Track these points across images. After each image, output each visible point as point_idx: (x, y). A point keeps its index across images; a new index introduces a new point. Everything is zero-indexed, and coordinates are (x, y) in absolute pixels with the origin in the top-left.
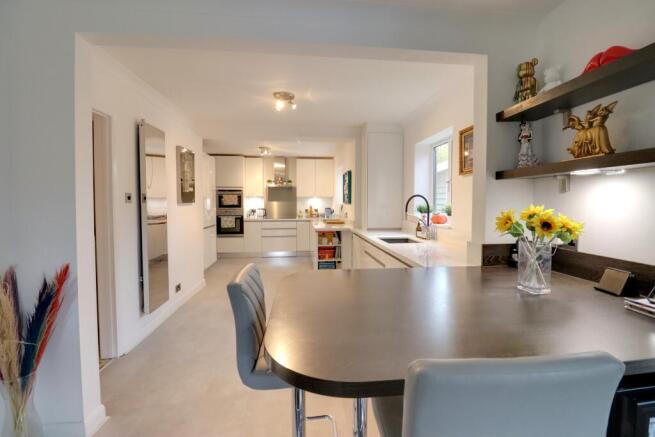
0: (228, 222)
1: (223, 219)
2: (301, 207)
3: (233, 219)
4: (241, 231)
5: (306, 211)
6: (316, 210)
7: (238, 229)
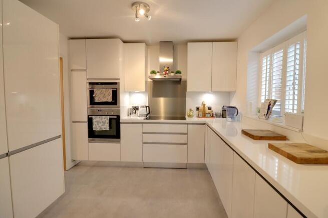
0: (102, 124)
1: (95, 119)
2: (191, 104)
3: (106, 120)
4: (117, 136)
5: (198, 109)
6: (210, 108)
7: (114, 132)
